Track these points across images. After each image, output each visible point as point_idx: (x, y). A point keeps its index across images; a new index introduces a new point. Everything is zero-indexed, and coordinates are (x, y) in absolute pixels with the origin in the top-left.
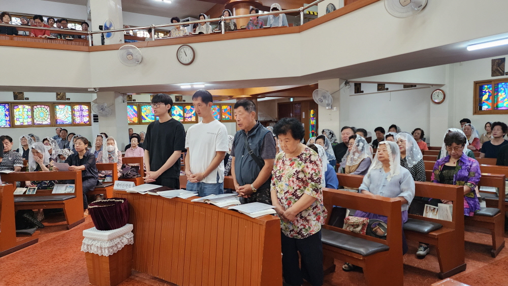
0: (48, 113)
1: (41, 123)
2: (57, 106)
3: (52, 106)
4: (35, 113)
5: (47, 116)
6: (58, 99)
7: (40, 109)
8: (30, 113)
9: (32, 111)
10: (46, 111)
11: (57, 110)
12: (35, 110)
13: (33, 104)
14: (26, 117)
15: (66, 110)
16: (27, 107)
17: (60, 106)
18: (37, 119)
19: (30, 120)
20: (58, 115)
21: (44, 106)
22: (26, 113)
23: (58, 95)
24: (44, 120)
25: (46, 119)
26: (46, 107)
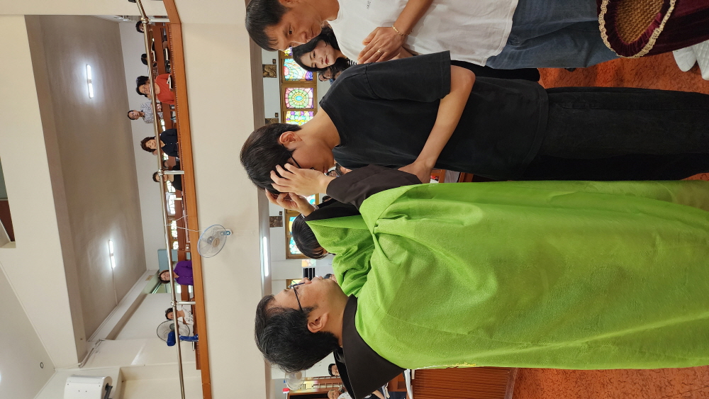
0: (297, 90)
1: (311, 100)
2: (286, 78)
3: (285, 84)
4: (297, 107)
5: (301, 91)
6: (275, 76)
7: (290, 100)
8: (297, 113)
9: (294, 109)
10: (294, 92)
11: (291, 78)
12: (293, 106)
13: (284, 108)
14: (302, 118)
15: (290, 65)
16: (288, 115)
17: (286, 73)
18: (305, 105)
19: (307, 113)
20: (300, 77)
21: (287, 95)
22: (296, 117)
23: (268, 75)
24: (307, 96)
25: (305, 93)
26: (287, 92)
